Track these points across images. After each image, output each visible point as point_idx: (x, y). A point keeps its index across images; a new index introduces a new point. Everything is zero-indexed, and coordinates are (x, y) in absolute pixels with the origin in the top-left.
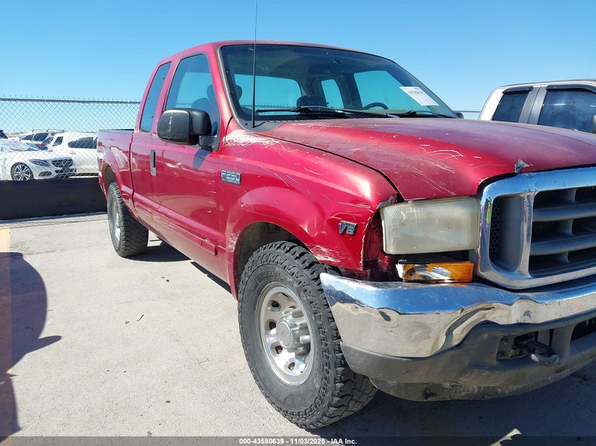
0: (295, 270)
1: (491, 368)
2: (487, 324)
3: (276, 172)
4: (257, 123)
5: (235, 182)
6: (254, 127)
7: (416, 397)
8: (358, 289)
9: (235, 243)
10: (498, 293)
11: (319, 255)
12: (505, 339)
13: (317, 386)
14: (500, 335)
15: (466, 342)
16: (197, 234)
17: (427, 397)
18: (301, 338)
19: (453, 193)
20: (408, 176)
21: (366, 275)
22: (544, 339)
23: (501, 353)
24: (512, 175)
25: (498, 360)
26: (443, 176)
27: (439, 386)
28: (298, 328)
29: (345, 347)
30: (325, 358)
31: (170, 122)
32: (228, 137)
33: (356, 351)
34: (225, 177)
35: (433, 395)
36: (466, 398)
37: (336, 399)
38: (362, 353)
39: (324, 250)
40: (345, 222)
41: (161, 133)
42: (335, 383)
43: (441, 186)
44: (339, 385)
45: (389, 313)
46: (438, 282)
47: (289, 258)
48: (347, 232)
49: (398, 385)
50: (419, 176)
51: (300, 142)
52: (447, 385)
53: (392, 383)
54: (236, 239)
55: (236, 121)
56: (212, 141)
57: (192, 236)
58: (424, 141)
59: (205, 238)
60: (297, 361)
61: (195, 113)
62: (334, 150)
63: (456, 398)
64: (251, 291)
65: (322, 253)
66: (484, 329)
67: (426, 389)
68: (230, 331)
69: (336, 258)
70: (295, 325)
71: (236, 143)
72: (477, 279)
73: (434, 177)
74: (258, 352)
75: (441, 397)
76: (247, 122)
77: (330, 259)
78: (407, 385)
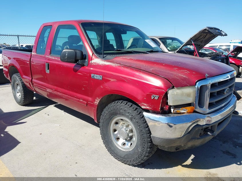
0: (130, 111)
1: (198, 139)
2: (197, 125)
3: (121, 76)
4: (105, 56)
5: (99, 79)
6: (104, 57)
7: (173, 150)
8: (159, 117)
9: (99, 101)
10: (201, 115)
11: (143, 106)
12: (202, 129)
13: (140, 150)
14: (201, 128)
15: (191, 131)
16: (75, 98)
17: (177, 150)
18: (129, 134)
19: (189, 85)
20: (174, 80)
21: (160, 112)
22: (210, 128)
23: (200, 134)
24: (205, 79)
25: (200, 136)
26: (184, 79)
27: (180, 146)
28: (128, 131)
29: (153, 137)
30: (143, 141)
31: (67, 55)
32: (93, 61)
33: (157, 138)
34: (94, 77)
35: (178, 149)
36: (187, 149)
37: (147, 154)
38: (159, 138)
39: (145, 104)
40: (154, 95)
41: (62, 59)
42: (147, 149)
43: (185, 83)
44: (149, 149)
45: (171, 125)
46: (183, 113)
47: (127, 107)
48: (155, 99)
49: (169, 147)
50: (178, 79)
51: (128, 65)
52: (183, 145)
53: (166, 147)
54: (99, 100)
55: (95, 55)
56: (84, 62)
57: (72, 98)
58: (175, 67)
59: (80, 99)
60: (126, 143)
61: (77, 51)
62: (144, 70)
63: (185, 149)
64: (107, 119)
65: (144, 105)
66: (197, 127)
67: (177, 147)
68: (86, 133)
69: (150, 107)
70: (127, 130)
71: (98, 64)
72: (195, 112)
73: (182, 79)
74: (110, 141)
75: (181, 149)
76: (100, 55)
77: (148, 108)
78: (171, 147)
